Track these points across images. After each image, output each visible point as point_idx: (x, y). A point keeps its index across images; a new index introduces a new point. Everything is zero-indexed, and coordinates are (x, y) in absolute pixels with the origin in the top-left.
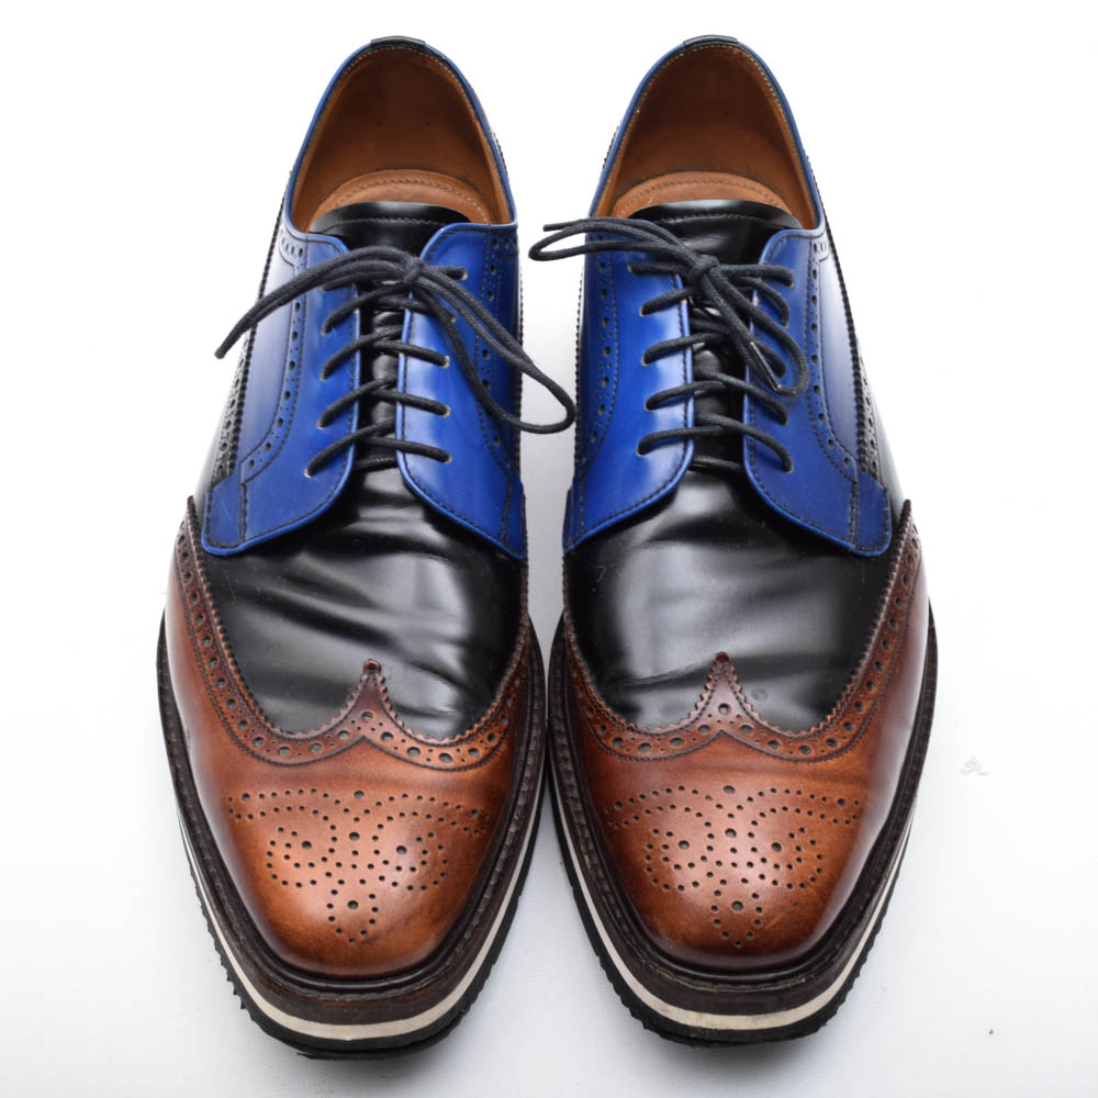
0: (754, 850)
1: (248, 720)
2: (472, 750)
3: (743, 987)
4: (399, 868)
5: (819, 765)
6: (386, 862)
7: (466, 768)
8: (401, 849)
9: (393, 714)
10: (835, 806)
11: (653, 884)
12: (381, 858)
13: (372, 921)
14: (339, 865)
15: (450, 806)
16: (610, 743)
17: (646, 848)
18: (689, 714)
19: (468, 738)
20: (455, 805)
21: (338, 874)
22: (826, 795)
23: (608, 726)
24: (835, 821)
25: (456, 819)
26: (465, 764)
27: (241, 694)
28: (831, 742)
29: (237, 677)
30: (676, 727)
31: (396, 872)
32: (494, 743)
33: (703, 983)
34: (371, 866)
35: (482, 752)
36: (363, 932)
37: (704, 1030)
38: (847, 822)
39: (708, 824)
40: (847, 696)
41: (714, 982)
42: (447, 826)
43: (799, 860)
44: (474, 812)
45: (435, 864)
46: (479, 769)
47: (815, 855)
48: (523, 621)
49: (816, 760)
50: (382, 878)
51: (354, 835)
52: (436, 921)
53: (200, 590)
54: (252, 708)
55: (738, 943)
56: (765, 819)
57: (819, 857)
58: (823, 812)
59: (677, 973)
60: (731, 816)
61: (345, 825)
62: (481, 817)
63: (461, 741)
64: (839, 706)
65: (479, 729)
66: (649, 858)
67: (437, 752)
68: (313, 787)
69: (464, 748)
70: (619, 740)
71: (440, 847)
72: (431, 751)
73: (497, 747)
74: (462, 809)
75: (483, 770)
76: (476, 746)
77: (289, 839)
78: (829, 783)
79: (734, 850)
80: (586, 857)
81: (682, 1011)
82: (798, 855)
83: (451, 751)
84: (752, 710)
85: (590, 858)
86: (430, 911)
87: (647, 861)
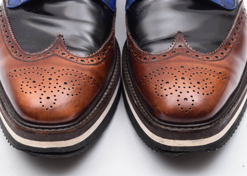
0: (191, 83)
1: (18, 51)
2: (92, 61)
3: (189, 129)
4: (64, 89)
5: (213, 62)
6: (60, 86)
7: (89, 65)
8: (65, 83)
9: (66, 48)
10: (218, 74)
11: (157, 96)
12: (58, 85)
13: (54, 103)
14: (44, 87)
15: (83, 74)
16: (143, 60)
17: (155, 86)
18: (169, 49)
19: (91, 57)
20: (85, 74)
21: (43, 89)
22: (215, 70)
23: (141, 55)
24: (218, 78)
25: (85, 78)
26: (89, 64)
27: (16, 44)
28: (216, 57)
29: (15, 40)
30: (165, 52)
31: (63, 89)
32: (100, 61)
33: (175, 128)
34: (55, 87)
35: (95, 62)
36: (51, 107)
37: (176, 147)
38: (222, 79)
39: (175, 76)
40: (222, 46)
41: (179, 128)
42: (81, 79)
43: (206, 87)
44: (91, 78)
45: (77, 89)
46: (94, 66)
47: (212, 86)
48: (113, 29)
49: (211, 61)
50: (58, 91)
51: (50, 79)
52: (76, 106)
53: (5, 19)
54: (19, 47)
55: (186, 111)
56: (194, 75)
57: (213, 87)
58: (214, 75)
59: (166, 126)
60: (183, 74)
61: (47, 76)
62: (94, 80)
63: (88, 57)
64: (219, 48)
65: (95, 55)
66: (156, 89)
67: (80, 59)
68: (37, 67)
69: (89, 59)
70: (145, 58)
71: (79, 85)
72: (78, 59)
73: (101, 62)
74: (87, 76)
75: (95, 67)
76: (94, 59)
77: (29, 80)
78: (216, 68)
79: (184, 83)
80: (135, 101)
81: (168, 140)
82: (206, 86)
83: (85, 60)
84: (190, 47)
85: (137, 101)
86: (74, 103)
87: (155, 90)
